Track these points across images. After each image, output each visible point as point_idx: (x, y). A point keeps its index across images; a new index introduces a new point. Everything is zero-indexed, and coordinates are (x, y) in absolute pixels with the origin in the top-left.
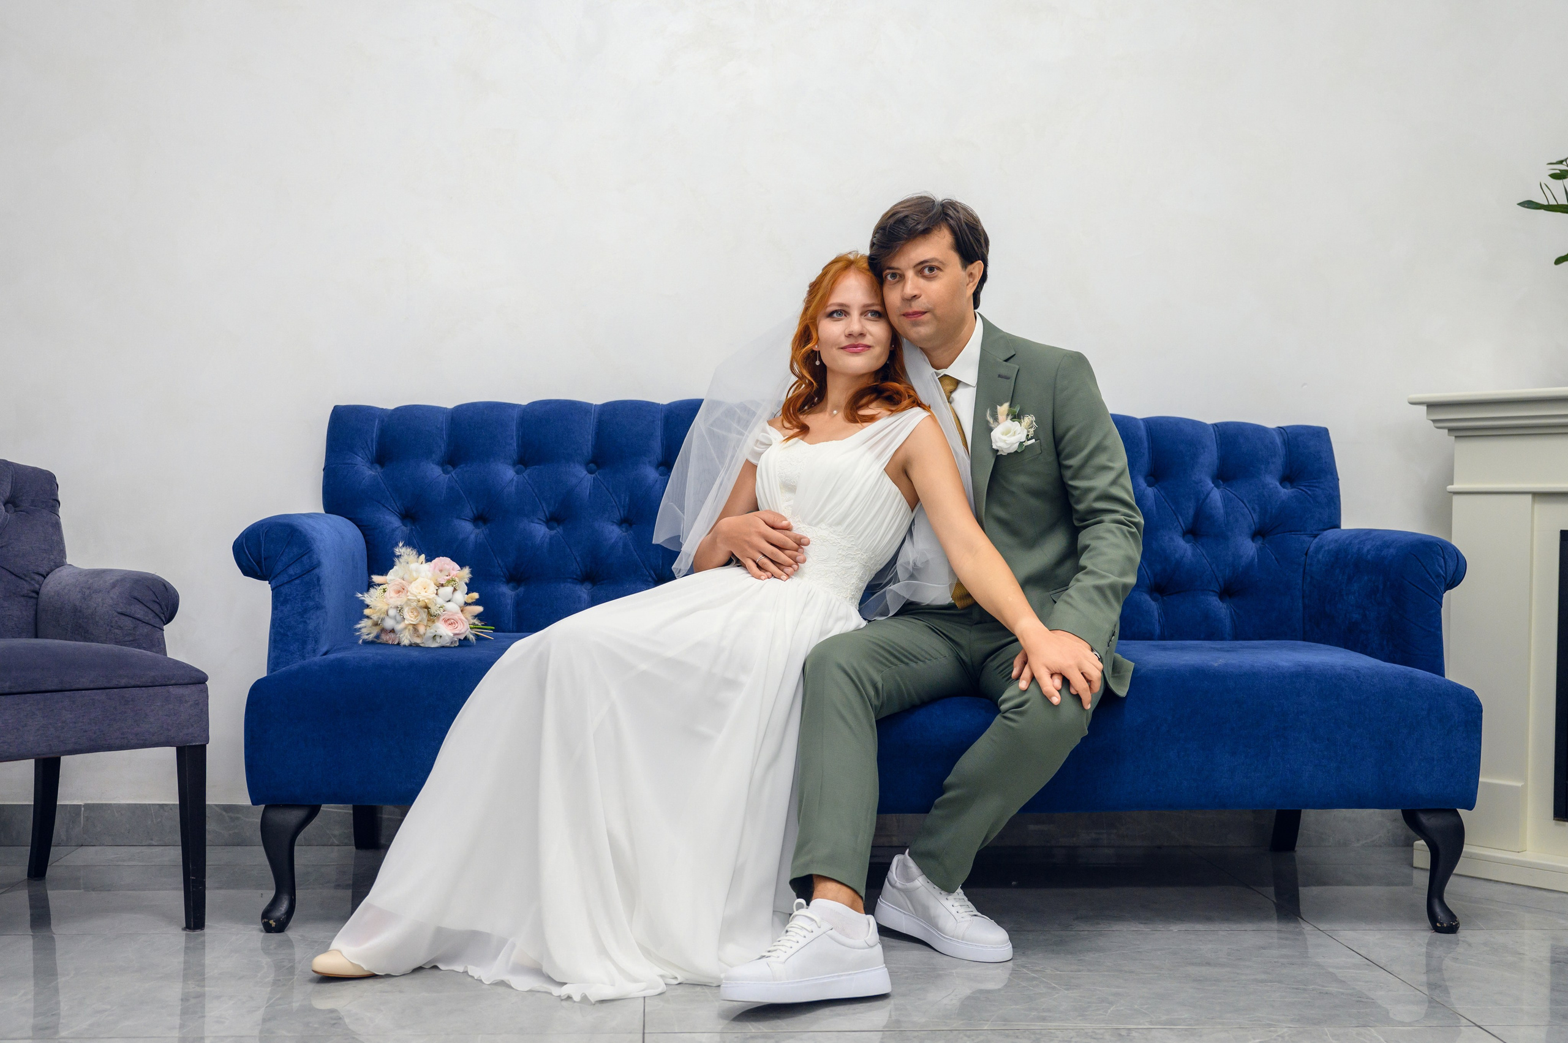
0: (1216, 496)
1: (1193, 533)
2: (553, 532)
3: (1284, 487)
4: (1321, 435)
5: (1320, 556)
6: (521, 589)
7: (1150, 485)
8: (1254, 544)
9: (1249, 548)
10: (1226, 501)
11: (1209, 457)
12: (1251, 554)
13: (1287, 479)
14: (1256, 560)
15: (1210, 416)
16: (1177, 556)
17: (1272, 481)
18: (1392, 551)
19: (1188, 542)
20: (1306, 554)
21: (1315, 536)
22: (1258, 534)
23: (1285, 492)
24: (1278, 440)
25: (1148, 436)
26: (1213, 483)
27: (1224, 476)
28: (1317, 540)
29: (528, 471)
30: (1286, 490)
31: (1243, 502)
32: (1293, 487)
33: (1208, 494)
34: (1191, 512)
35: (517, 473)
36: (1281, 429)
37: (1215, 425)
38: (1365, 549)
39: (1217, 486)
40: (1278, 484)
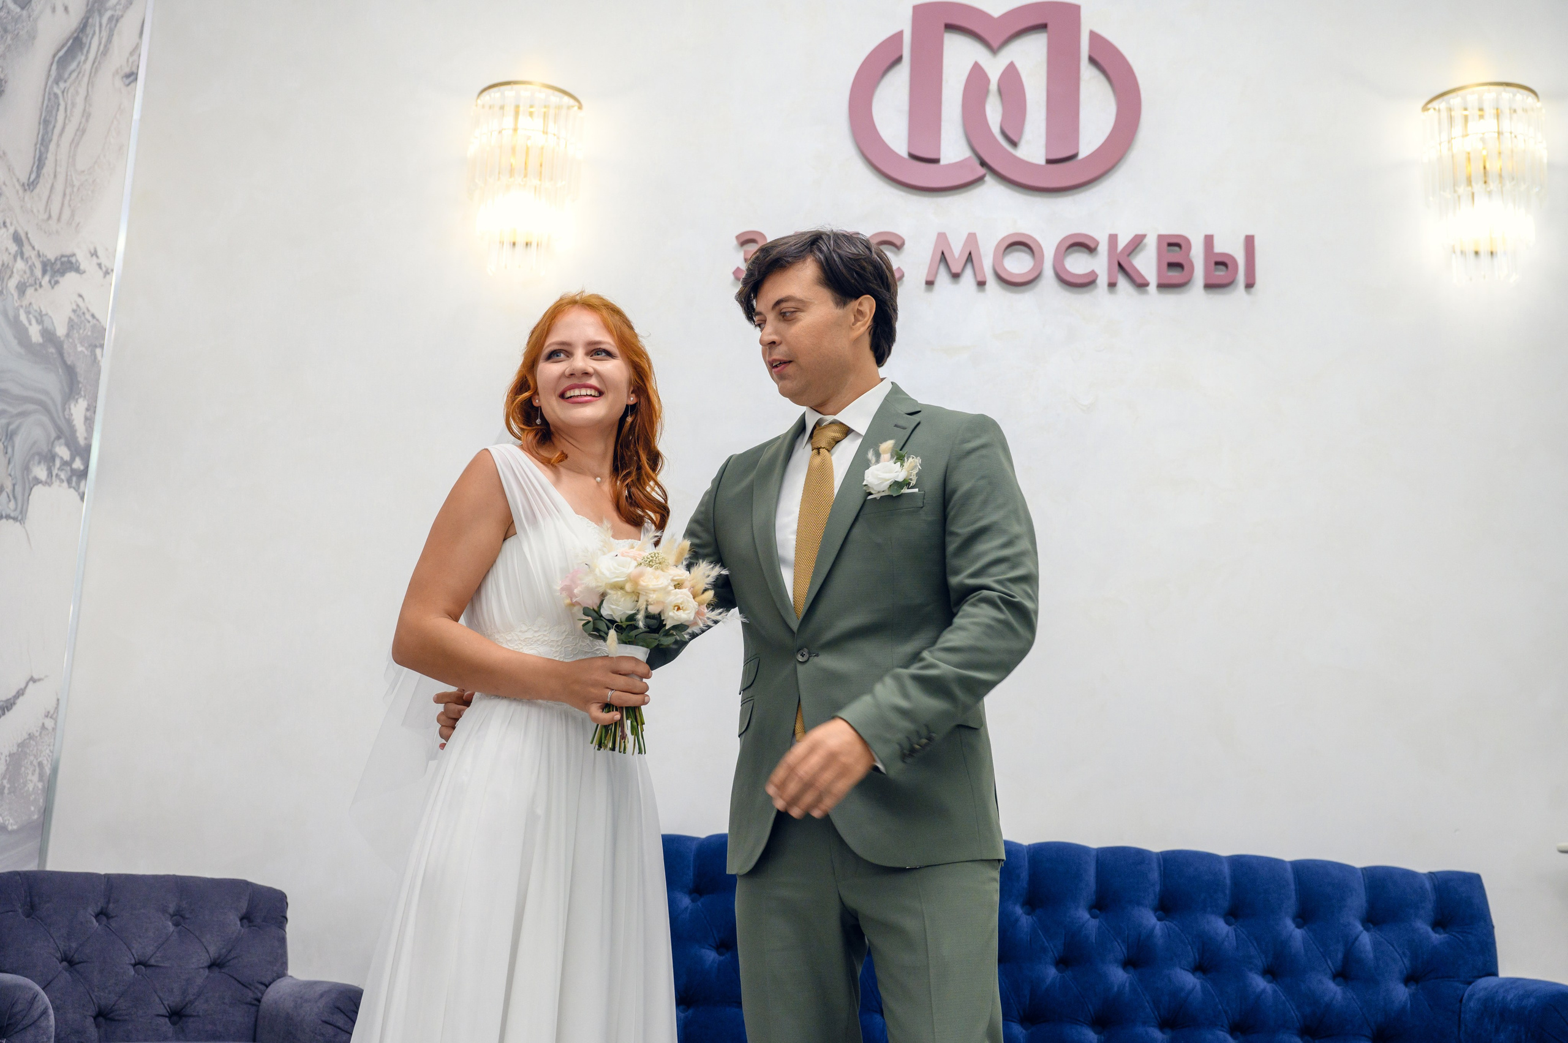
0: (1366, 939)
1: (1342, 975)
2: (722, 958)
3: (1436, 932)
4: (1473, 881)
5: (1472, 1004)
6: (690, 1011)
7: (1299, 926)
8: (1407, 990)
9: (1401, 993)
10: (1376, 945)
11: (1358, 901)
12: (1404, 999)
13: (1438, 924)
14: (1409, 1005)
15: (1360, 859)
16: (1326, 999)
17: (1423, 927)
18: (1532, 1000)
19: (1338, 985)
20: (1461, 1001)
21: (1470, 983)
22: (1408, 980)
23: (1437, 937)
24: (1428, 885)
25: (1295, 878)
26: (1363, 926)
27: (1373, 919)
28: (1471, 987)
29: (702, 899)
30: (1437, 935)
31: (1393, 946)
32: (1447, 933)
33: (1356, 938)
34: (1340, 956)
35: (693, 901)
36: (1432, 875)
37: (1365, 870)
38: (1509, 998)
39: (1367, 929)
40: (1430, 929)
